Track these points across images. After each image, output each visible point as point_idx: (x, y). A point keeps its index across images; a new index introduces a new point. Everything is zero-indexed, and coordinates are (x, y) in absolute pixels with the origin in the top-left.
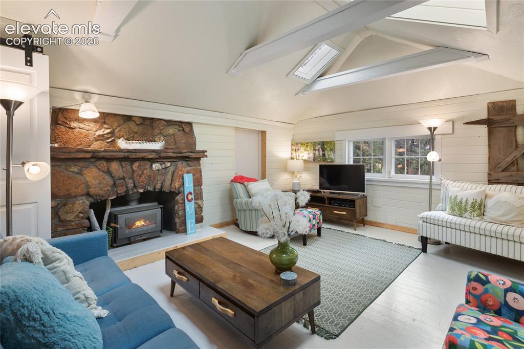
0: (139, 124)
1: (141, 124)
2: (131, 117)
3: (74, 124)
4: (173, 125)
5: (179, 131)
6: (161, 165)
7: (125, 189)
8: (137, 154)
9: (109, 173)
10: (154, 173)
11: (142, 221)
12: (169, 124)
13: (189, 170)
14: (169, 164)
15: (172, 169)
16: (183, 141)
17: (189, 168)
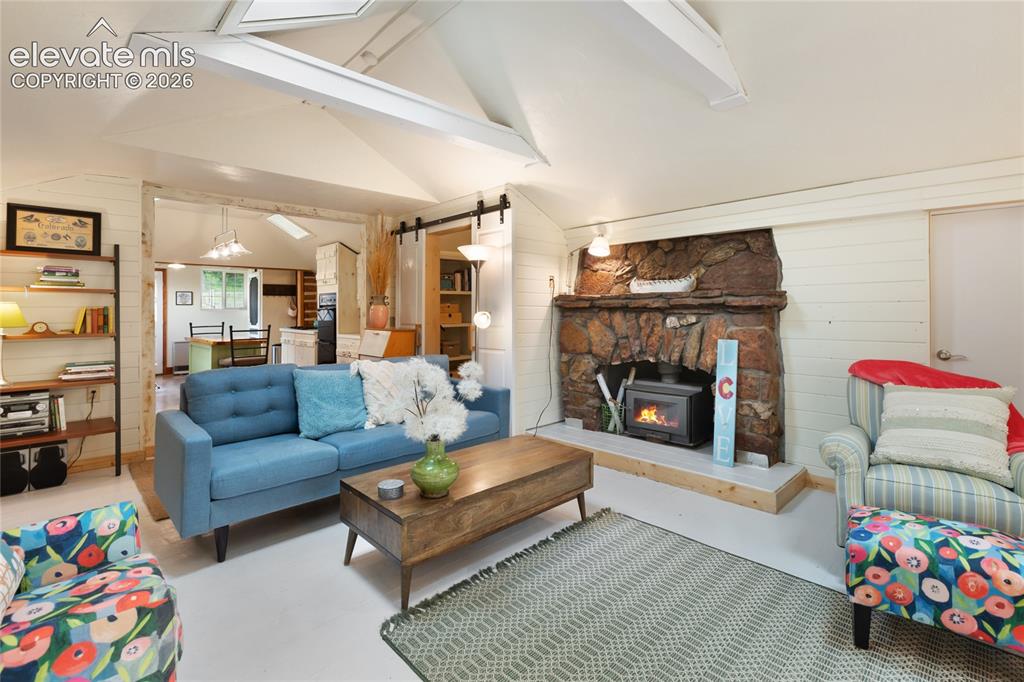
0: (669, 251)
1: (672, 251)
2: (657, 242)
3: (597, 266)
4: (726, 241)
5: (738, 251)
6: (679, 319)
7: (628, 354)
8: (637, 301)
9: (611, 327)
10: (667, 332)
11: (653, 412)
12: (717, 241)
13: (731, 332)
14: (693, 319)
15: (698, 328)
16: (745, 272)
17: (733, 329)
